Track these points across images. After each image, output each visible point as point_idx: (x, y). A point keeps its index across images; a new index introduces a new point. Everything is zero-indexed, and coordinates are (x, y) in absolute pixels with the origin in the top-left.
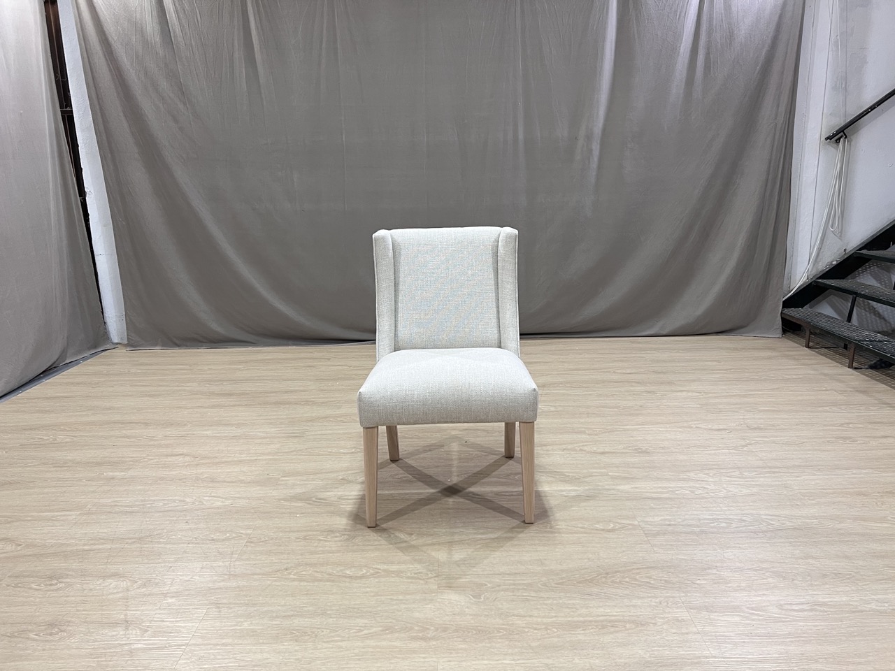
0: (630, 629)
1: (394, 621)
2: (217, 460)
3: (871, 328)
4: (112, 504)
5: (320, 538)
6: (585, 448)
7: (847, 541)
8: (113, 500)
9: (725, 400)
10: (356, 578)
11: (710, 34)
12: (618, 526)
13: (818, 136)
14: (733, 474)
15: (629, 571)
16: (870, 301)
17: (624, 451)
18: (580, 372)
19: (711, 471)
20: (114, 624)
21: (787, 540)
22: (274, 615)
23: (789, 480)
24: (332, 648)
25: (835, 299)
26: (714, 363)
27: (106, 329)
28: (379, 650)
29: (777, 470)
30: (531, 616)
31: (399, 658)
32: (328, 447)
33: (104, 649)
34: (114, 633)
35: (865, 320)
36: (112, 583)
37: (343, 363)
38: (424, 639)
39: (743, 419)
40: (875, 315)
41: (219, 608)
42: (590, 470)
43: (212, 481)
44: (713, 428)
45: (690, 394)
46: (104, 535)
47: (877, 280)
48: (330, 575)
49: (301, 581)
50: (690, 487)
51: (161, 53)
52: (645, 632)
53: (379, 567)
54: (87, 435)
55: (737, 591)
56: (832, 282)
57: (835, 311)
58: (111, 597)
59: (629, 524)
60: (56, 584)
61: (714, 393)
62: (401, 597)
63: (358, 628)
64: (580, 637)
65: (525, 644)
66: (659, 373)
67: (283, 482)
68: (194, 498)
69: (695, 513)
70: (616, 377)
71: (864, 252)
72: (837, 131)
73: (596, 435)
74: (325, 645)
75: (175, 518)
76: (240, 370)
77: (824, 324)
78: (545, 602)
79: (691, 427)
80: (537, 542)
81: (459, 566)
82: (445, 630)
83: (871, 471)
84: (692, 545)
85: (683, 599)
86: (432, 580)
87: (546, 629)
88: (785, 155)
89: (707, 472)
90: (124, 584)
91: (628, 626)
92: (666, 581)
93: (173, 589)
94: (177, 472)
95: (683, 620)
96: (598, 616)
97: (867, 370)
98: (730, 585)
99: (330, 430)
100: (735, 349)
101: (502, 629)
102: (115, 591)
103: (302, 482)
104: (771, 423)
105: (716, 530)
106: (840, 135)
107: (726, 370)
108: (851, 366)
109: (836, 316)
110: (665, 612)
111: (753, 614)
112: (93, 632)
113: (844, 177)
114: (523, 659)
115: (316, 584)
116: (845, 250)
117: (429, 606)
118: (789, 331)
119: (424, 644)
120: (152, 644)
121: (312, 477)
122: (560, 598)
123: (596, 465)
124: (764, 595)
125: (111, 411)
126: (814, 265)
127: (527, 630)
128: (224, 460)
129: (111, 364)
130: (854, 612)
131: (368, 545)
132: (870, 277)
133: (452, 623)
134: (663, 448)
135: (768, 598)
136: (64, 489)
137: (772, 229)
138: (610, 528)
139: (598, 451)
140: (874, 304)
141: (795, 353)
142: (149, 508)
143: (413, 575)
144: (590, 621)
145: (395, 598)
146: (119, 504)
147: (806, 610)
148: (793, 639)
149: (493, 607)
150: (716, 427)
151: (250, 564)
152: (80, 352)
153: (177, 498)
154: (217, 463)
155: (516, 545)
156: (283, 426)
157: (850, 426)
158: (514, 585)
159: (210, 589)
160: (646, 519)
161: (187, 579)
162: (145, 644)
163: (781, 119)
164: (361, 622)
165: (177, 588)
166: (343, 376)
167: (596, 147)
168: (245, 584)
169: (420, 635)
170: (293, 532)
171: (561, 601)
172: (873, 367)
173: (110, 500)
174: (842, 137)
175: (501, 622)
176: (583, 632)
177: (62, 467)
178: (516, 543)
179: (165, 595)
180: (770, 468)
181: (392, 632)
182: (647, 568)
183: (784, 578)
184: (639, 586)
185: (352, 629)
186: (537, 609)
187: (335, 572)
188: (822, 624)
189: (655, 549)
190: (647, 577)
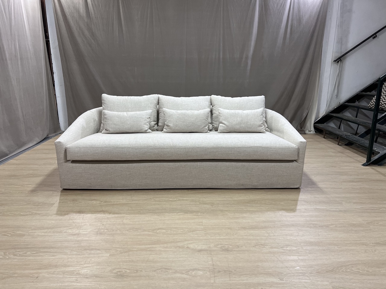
11: (292, 20)
13: (331, 60)
25: (335, 121)
27: (59, 125)
40: (349, 127)
48: (165, 200)
53: (180, 198)
57: (335, 125)
58: (95, 205)
60: (76, 202)
65: (228, 217)
71: (346, 103)
72: (338, 58)
74: (168, 217)
77: (330, 129)
97: (344, 146)
108: (338, 144)
113: (340, 75)
116: (340, 103)
118: (318, 133)
126: (328, 108)
132: (348, 113)
140: (349, 123)
141: (320, 140)
157: (335, 163)
167: (249, 62)
172: (346, 145)
179: (113, 205)
184: (263, 204)
188: (317, 213)
190: (265, 202)
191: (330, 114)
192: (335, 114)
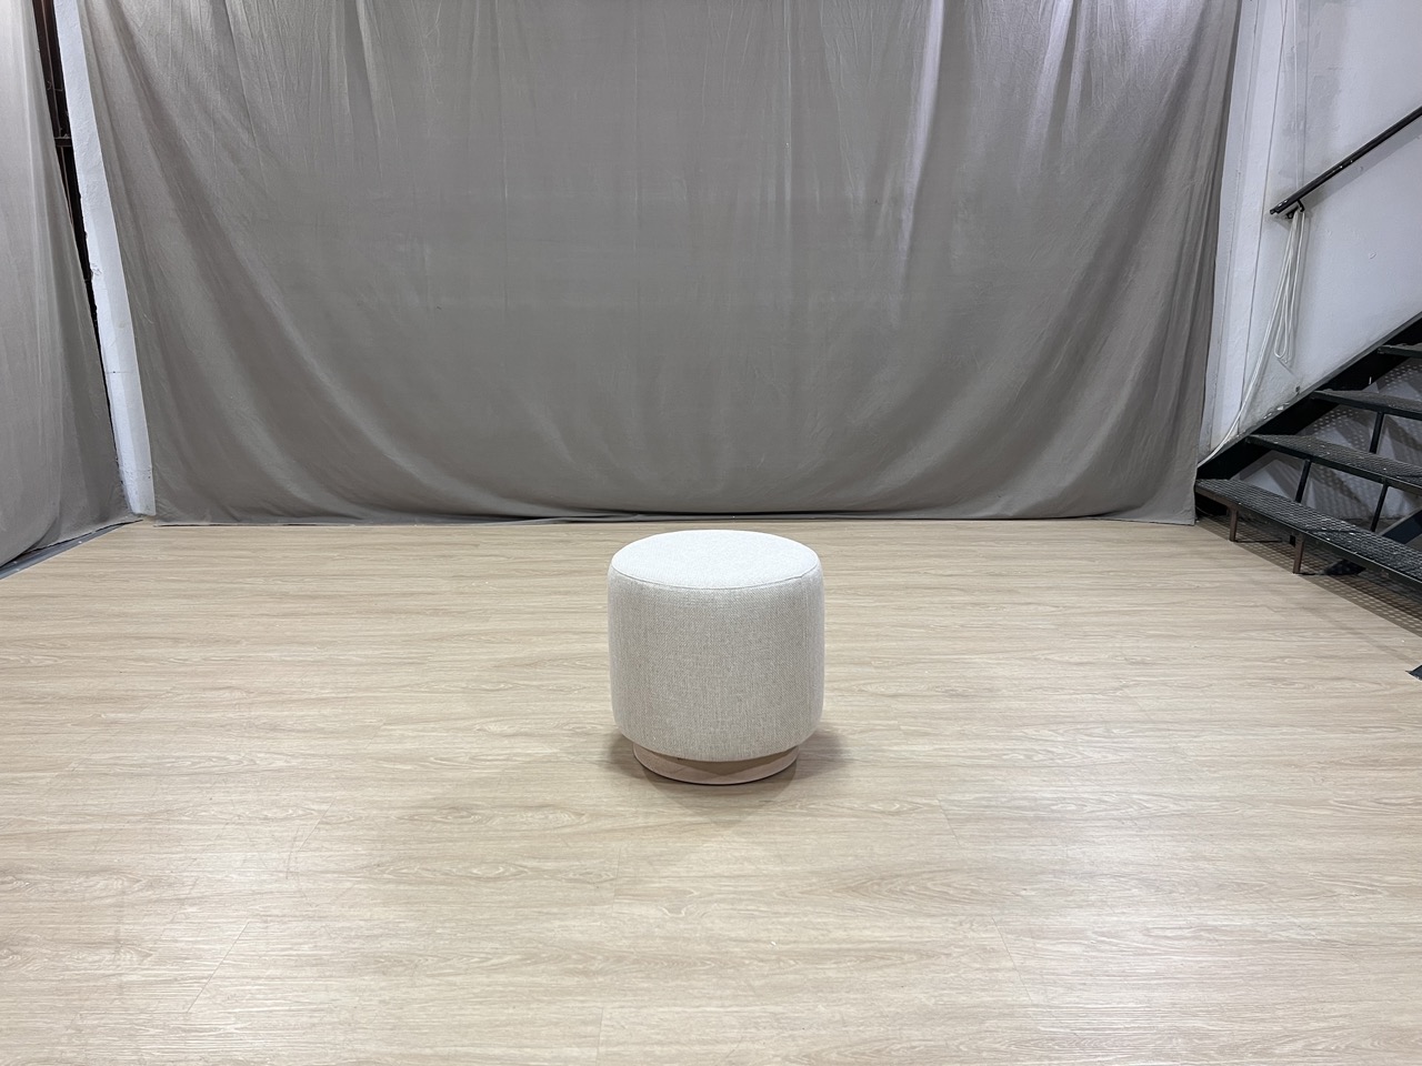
0: (909, 962)
1: (540, 946)
2: (285, 697)
3: (1335, 512)
4: (112, 761)
5: (435, 818)
6: (869, 688)
7: (1263, 835)
8: (112, 755)
9: (1095, 619)
10: (488, 880)
11: (1091, 38)
12: (907, 807)
13: (1258, 207)
14: (1096, 731)
15: (918, 874)
16: (1335, 471)
17: (928, 693)
18: (871, 572)
19: (1062, 726)
20: (101, 944)
21: (1167, 833)
22: (353, 934)
23: (1179, 742)
24: (438, 985)
25: (1278, 465)
26: (1084, 562)
27: (122, 491)
28: (511, 988)
29: (1165, 726)
30: (756, 941)
31: (542, 1001)
32: (462, 681)
33: (78, 981)
34: (96, 958)
35: (1326, 500)
36: (100, 882)
37: (497, 552)
38: (585, 973)
39: (1121, 648)
40: (1342, 492)
41: (266, 922)
42: (872, 722)
43: (274, 728)
44: (1072, 660)
45: (1040, 608)
46: (93, 808)
47: (1346, 438)
48: (447, 874)
49: (400, 883)
50: (1026, 750)
51: (213, 48)
52: (933, 968)
53: (525, 864)
54: (80, 654)
55: (1081, 907)
56: (1276, 440)
57: (1280, 485)
58: (96, 902)
59: (924, 804)
60: (11, 882)
61: (1080, 607)
62: (555, 910)
63: (482, 955)
64: (831, 974)
65: (743, 983)
66: (996, 575)
67: (384, 733)
68: (243, 754)
69: (1031, 788)
70: (926, 580)
71: (1328, 392)
72: (1288, 200)
73: (888, 668)
74: (430, 981)
75: (208, 785)
76: (333, 559)
77: (1259, 504)
78: (782, 920)
79: (1036, 659)
80: (778, 829)
81: (651, 863)
82: (620, 959)
83: (1310, 730)
84: (1019, 837)
85: (997, 919)
86: (607, 885)
87: (779, 960)
88: (1205, 236)
89: (1054, 727)
90: (117, 884)
91: (906, 957)
92: (972, 891)
93: (195, 893)
94: (218, 715)
95: (994, 950)
96: (864, 942)
97: (1322, 577)
98: (1071, 898)
99: (468, 654)
100: (1120, 541)
101: (709, 959)
102: (104, 894)
103: (415, 734)
104: (1163, 655)
105: (1059, 815)
106: (1295, 206)
107: (1099, 573)
108: (1297, 571)
109: (1280, 492)
110: (966, 937)
111: (1103, 942)
112: (63, 956)
113: (1299, 273)
114: (737, 1005)
115: (423, 888)
116: (1298, 389)
117: (598, 924)
118: (1206, 516)
119: (584, 981)
120: (154, 976)
121: (432, 725)
122: (805, 915)
123: (882, 714)
124: (1123, 913)
125: (120, 619)
126: (1249, 411)
127: (747, 962)
128: (295, 697)
129: (125, 547)
130: (1263, 942)
131: (511, 830)
132: (1336, 432)
133: (632, 950)
134: (990, 690)
135: (1130, 919)
136: (35, 738)
137: (1184, 352)
138: (894, 809)
139: (887, 692)
140: (1342, 475)
141: (1213, 549)
142: (169, 768)
143: (577, 877)
144: (849, 950)
145: (545, 911)
146: (122, 762)
147: (1186, 938)
148: (1162, 982)
149: (699, 927)
150: (1076, 659)
151: (321, 856)
152: (79, 526)
153: (214, 754)
154: (283, 702)
155: (744, 833)
156: (394, 647)
157: (1286, 661)
158: (735, 893)
159: (254, 893)
160: (952, 798)
161: (219, 877)
162: (143, 976)
163: (1201, 179)
164: (488, 946)
165: (203, 890)
166: (496, 572)
167: (907, 217)
168: (311, 886)
169: (581, 967)
170: (394, 808)
171: (806, 919)
172: (1329, 572)
173: (107, 756)
174: (1296, 209)
175: (709, 948)
176: (835, 966)
177: (34, 703)
178: (745, 829)
179: (181, 902)
180: (1153, 722)
181: (536, 963)
182: (947, 871)
183: (1158, 889)
184: (931, 897)
185: (474, 957)
186: (767, 930)
187: (454, 870)
188: (1210, 959)
189: (961, 843)
190: (942, 884)
191: (1257, 436)
192: (1276, 437)
